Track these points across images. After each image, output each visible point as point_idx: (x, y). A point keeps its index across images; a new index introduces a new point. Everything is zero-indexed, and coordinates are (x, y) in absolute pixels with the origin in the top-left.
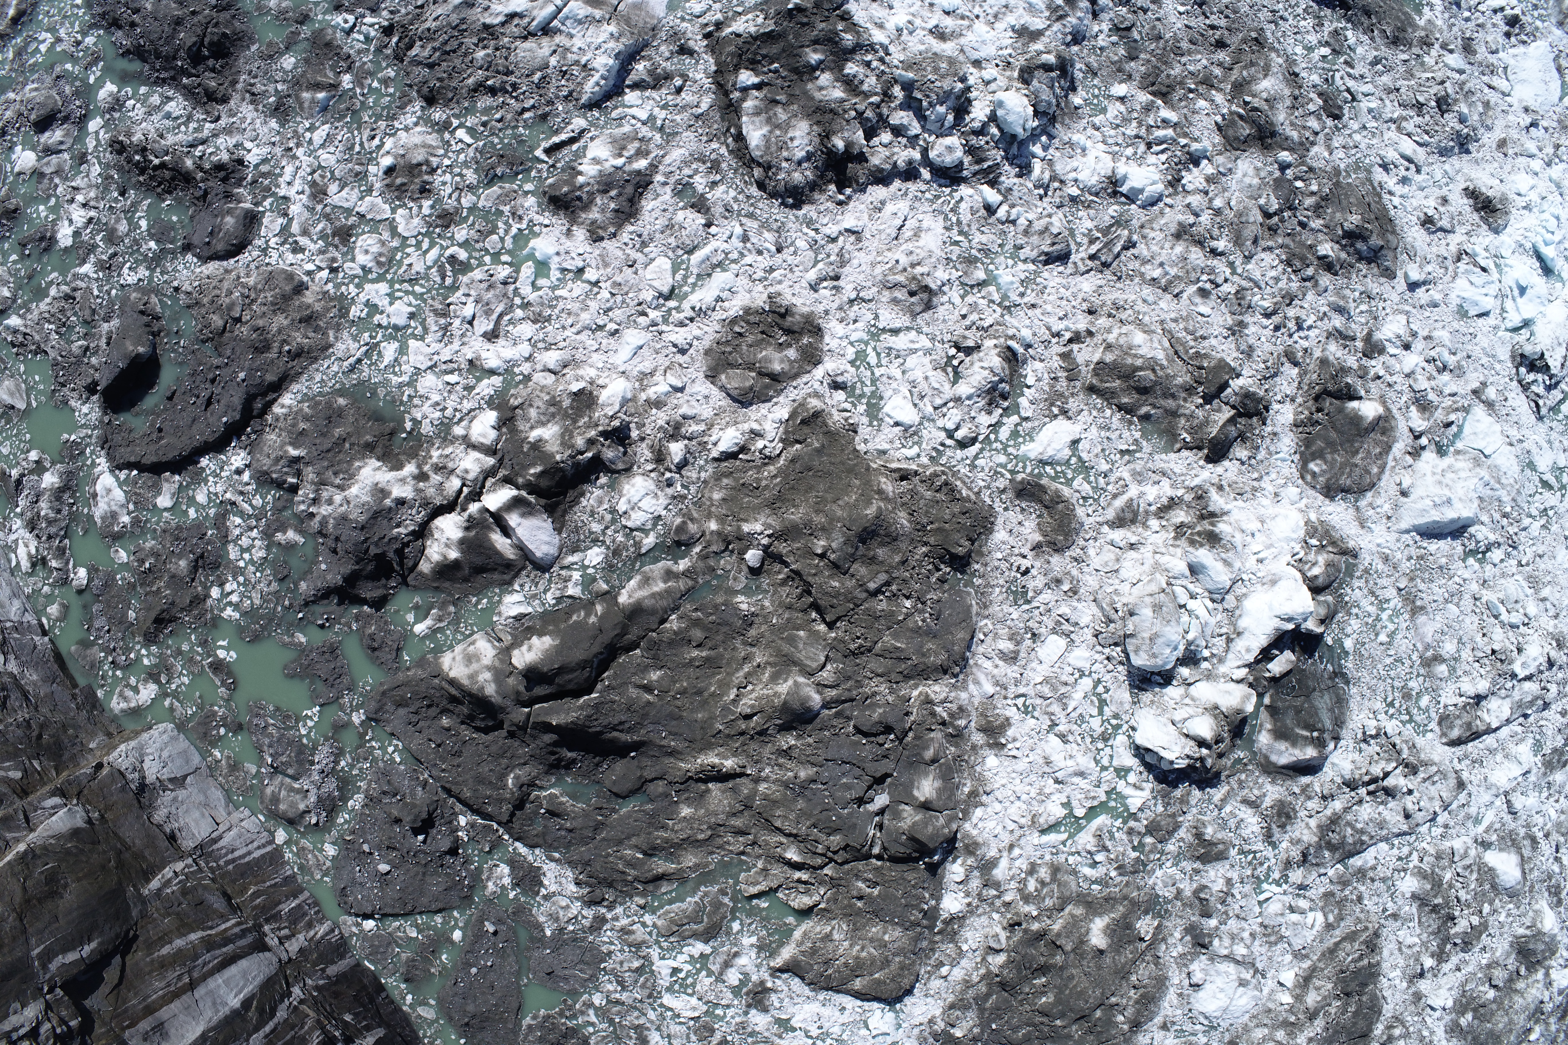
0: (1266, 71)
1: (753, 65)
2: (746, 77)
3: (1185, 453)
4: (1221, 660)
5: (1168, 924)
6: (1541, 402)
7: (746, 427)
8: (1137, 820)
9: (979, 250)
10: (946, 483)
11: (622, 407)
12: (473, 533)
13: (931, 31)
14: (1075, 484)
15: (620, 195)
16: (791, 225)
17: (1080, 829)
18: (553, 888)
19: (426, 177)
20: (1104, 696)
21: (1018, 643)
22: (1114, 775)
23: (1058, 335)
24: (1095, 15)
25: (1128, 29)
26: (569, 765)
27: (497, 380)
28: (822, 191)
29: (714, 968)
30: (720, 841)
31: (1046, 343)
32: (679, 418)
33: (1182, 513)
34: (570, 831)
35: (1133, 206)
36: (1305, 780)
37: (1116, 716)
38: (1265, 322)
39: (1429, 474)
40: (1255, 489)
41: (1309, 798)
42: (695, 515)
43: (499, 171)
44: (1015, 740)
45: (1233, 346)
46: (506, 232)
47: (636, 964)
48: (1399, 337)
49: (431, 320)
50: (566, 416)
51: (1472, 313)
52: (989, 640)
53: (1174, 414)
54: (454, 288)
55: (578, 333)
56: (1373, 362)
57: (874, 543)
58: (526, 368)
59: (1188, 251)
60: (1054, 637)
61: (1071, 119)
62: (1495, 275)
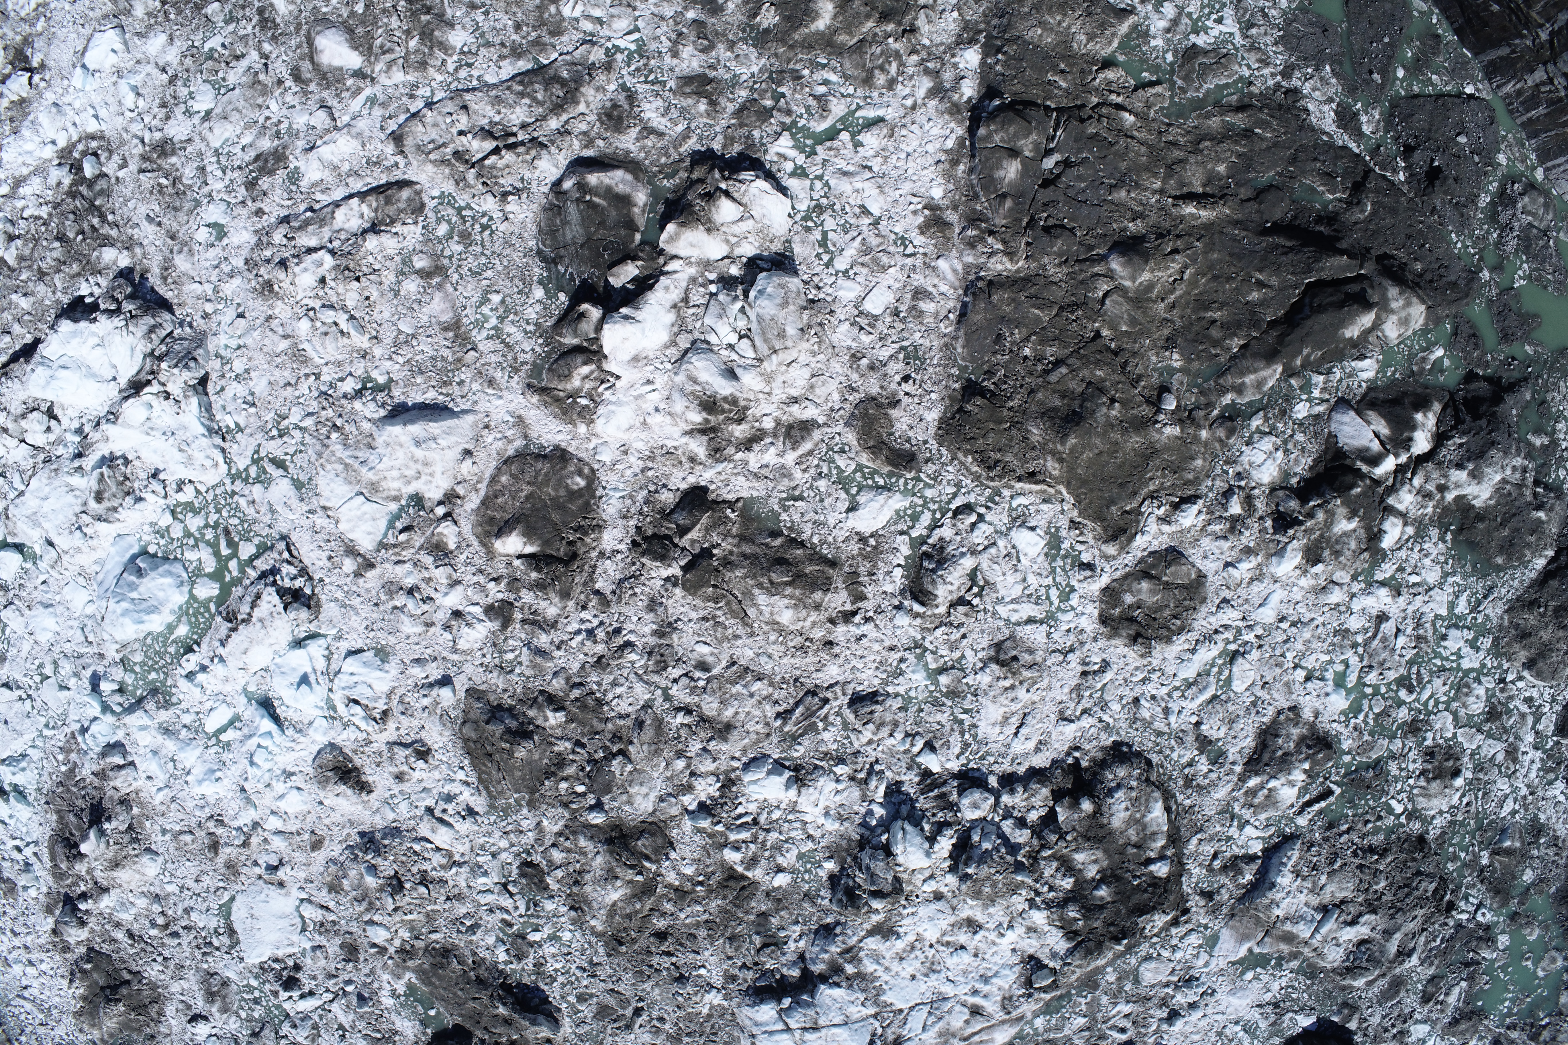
0: (612, 910)
1: (1155, 882)
2: (1161, 870)
3: (731, 497)
4: (693, 280)
5: (741, 18)
6: (286, 555)
7: (1174, 528)
8: (783, 123)
9: (943, 705)
10: (990, 468)
11: (1284, 549)
12: (1405, 435)
13: (981, 927)
14: (853, 467)
15: (1274, 751)
16: (1124, 726)
17: (842, 120)
18: (1326, 108)
19: (1429, 767)
20: (821, 251)
21: (914, 307)
22: (808, 171)
23: (867, 620)
24: (802, 957)
25: (765, 945)
26: (1319, 220)
27: (1379, 576)
28: (1093, 760)
29: (1187, 20)
30: (1189, 138)
31: (879, 610)
32: (1231, 537)
33: (737, 434)
34: (1315, 159)
35: (776, 756)
36: (589, 153)
37: (808, 229)
38: (632, 638)
39: (438, 475)
40: (651, 458)
41: (585, 133)
42: (1217, 445)
43: (1371, 773)
44: (915, 212)
45: (670, 611)
46: (1367, 716)
47: (1254, 31)
48: (469, 625)
49: (1430, 633)
50: (1328, 541)
51: (370, 654)
52: (943, 313)
53: (743, 538)
54: (1411, 663)
55: (1313, 619)
56: (500, 596)
57: (1063, 411)
58: (1356, 587)
59: (719, 711)
60: (876, 312)
61: (838, 846)
62: (338, 699)
